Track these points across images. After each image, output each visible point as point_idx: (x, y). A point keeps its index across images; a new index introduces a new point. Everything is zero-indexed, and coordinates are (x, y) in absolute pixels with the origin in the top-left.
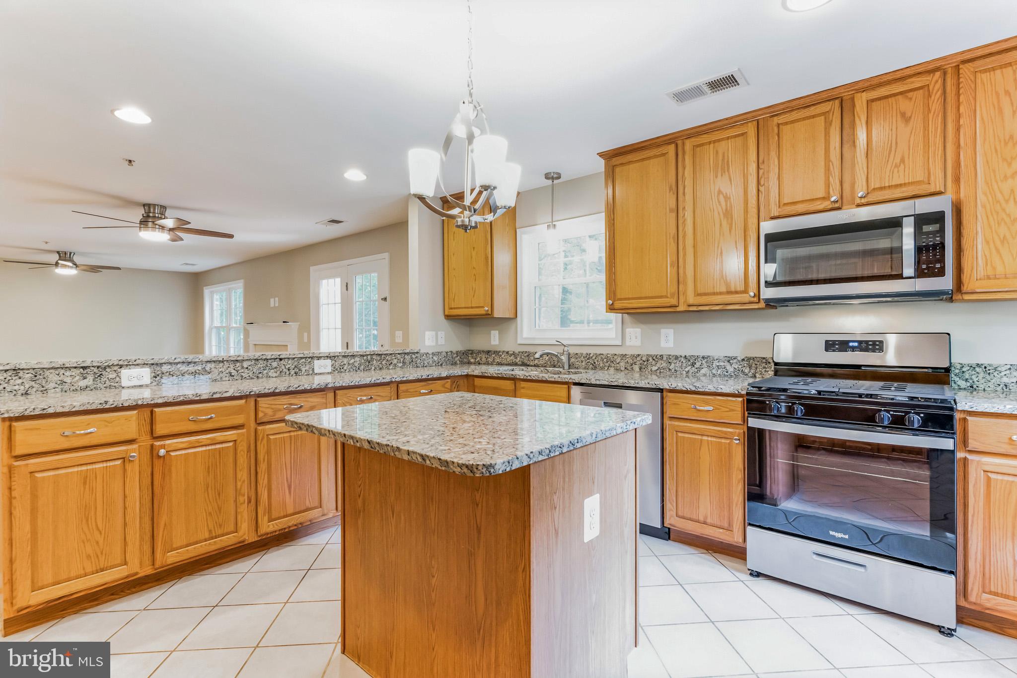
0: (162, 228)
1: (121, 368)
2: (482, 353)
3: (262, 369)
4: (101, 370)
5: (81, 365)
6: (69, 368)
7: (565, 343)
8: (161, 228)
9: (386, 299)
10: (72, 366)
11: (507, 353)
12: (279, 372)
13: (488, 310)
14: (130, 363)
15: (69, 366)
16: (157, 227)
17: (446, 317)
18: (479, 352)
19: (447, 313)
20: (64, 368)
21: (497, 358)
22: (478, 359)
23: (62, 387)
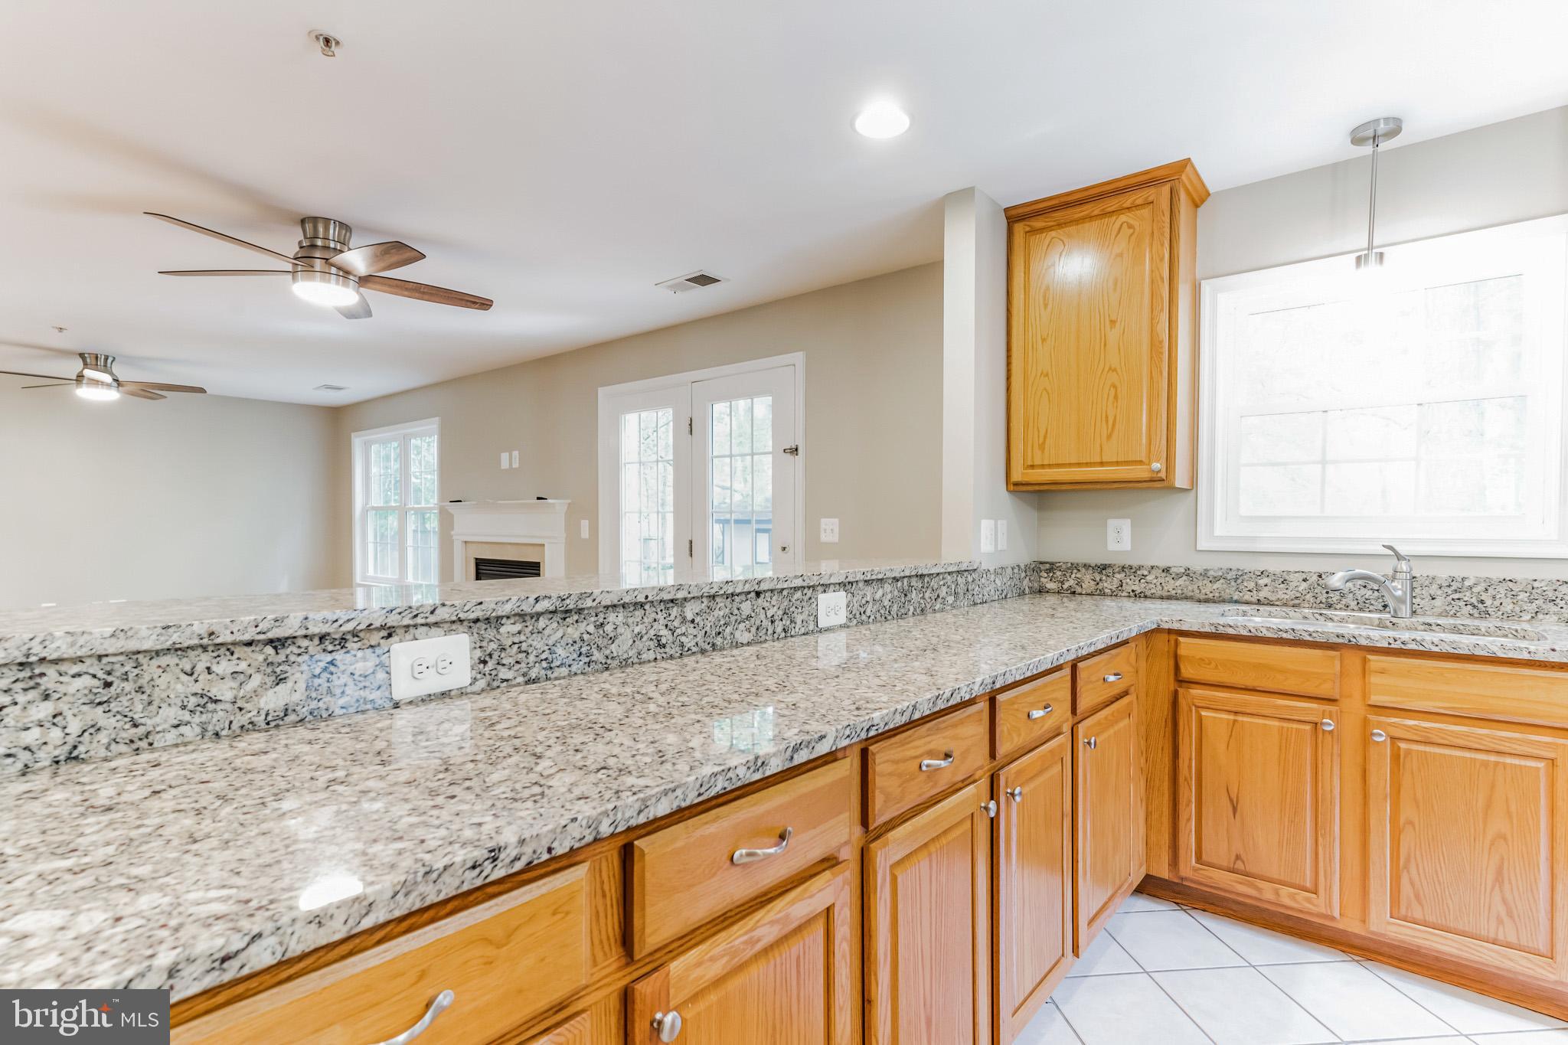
0: (345, 273)
1: (390, 635)
2: (1083, 570)
3: (722, 622)
4: (330, 648)
5: (270, 635)
6: (230, 648)
7: (1403, 549)
8: (341, 273)
9: (796, 450)
10: (238, 637)
11: (1166, 570)
12: (753, 630)
13: (1159, 471)
14: (419, 620)
15: (229, 639)
16: (334, 270)
17: (1012, 488)
18: (1075, 567)
19: (1016, 477)
20: (214, 646)
21: (1130, 582)
22: (1071, 582)
23: (204, 718)
